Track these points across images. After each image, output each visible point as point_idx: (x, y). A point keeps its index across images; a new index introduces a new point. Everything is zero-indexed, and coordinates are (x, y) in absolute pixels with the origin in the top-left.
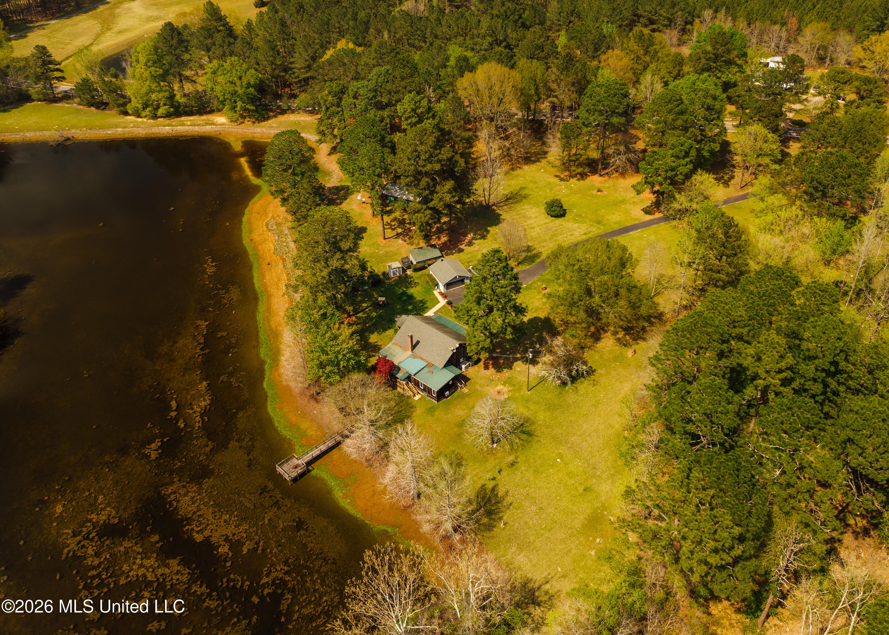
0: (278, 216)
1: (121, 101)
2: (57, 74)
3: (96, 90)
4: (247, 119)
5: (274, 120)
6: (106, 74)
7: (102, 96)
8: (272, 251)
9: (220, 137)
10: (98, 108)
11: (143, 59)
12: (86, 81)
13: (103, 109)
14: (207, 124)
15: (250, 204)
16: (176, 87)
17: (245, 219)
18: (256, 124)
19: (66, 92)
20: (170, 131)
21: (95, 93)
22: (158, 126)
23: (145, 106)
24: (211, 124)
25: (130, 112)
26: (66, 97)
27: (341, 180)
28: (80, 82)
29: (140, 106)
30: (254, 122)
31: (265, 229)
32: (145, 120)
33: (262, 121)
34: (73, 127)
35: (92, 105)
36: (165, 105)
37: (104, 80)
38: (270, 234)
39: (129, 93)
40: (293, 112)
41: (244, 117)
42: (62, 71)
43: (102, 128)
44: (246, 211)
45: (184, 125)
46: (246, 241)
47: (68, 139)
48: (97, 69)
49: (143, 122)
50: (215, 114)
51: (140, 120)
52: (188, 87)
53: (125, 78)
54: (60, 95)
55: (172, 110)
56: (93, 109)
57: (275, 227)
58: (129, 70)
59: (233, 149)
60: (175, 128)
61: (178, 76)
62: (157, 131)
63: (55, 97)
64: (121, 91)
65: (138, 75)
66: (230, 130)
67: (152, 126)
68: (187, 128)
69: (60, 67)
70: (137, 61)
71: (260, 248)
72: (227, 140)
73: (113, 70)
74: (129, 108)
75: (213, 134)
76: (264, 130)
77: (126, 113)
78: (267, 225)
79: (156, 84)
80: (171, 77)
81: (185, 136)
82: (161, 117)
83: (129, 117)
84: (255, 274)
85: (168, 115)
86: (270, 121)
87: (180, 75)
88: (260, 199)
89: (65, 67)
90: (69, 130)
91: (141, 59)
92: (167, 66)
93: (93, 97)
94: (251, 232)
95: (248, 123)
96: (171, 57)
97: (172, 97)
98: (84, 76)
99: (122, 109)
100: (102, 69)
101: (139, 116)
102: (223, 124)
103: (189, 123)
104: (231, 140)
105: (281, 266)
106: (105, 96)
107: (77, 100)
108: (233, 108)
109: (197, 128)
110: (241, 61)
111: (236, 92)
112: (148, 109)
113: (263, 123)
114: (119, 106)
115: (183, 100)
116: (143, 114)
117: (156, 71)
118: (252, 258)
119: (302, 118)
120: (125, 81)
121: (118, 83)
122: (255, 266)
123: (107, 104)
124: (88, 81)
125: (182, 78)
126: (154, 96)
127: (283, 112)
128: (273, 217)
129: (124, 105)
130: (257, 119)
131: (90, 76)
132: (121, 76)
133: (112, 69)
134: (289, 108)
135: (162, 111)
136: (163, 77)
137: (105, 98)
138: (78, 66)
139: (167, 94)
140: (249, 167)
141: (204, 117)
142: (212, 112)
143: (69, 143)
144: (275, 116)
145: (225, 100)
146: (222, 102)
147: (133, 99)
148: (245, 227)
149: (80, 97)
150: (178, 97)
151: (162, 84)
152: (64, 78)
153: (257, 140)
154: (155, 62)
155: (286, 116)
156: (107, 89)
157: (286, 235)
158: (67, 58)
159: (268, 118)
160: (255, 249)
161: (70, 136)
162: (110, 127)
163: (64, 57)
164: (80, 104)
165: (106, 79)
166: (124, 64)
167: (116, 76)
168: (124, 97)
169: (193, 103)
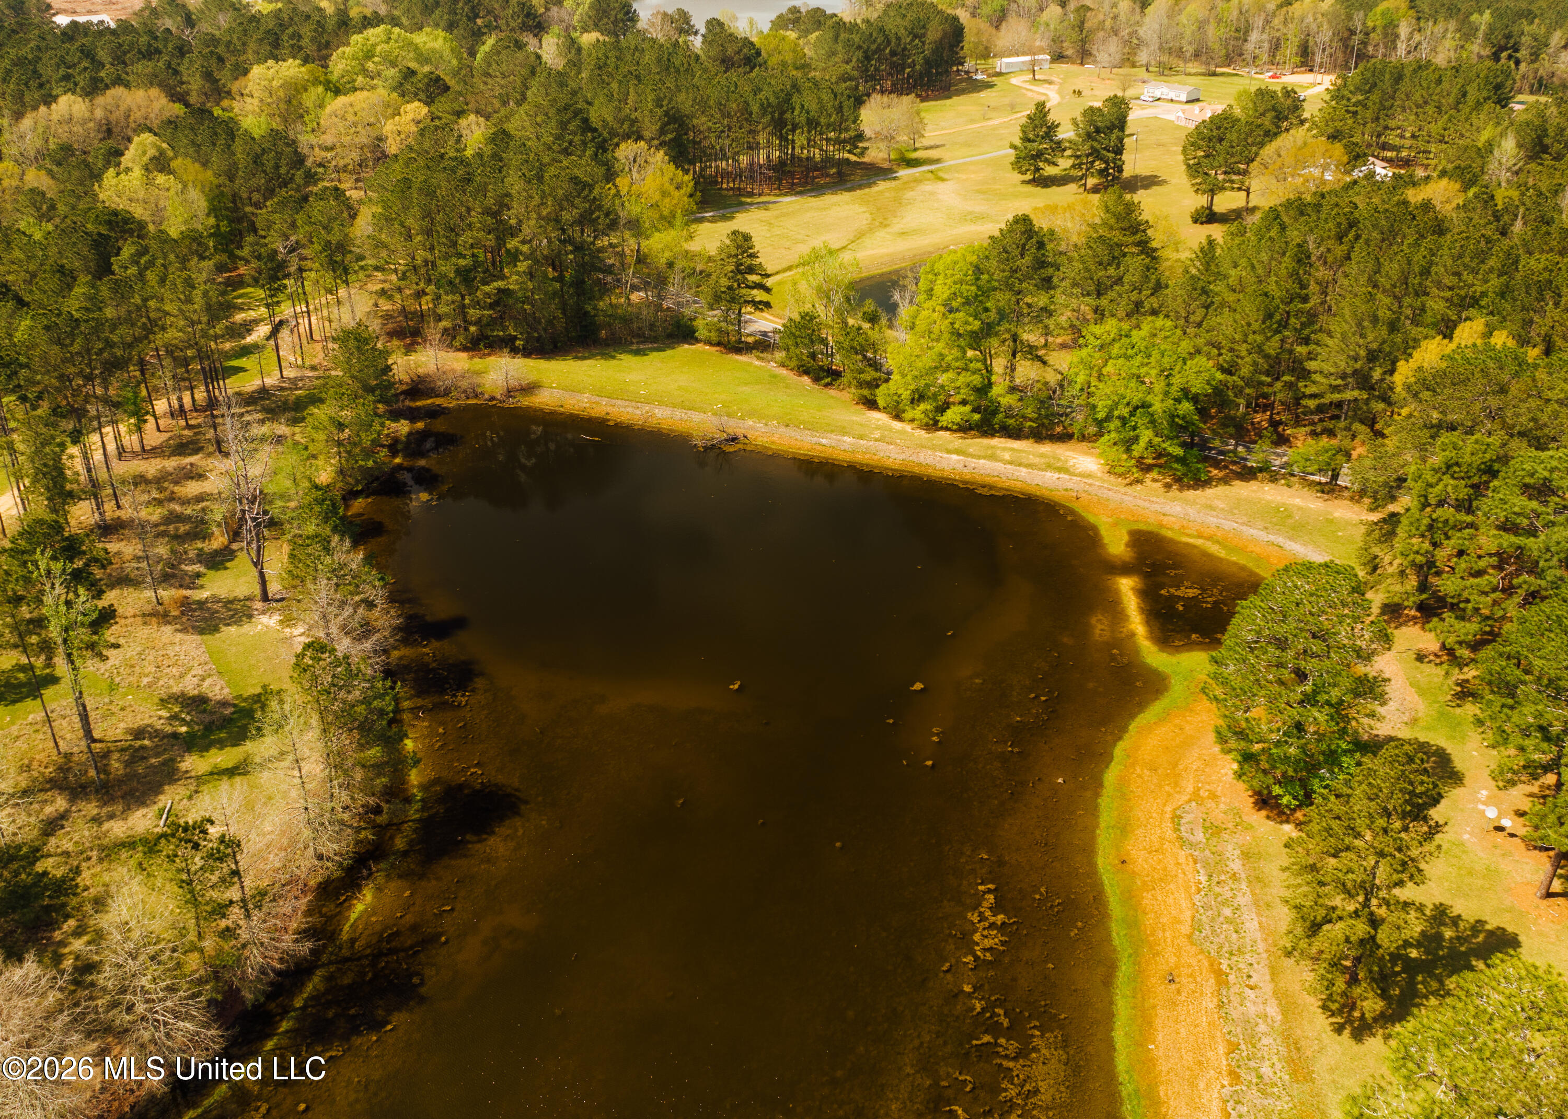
0: (1214, 796)
1: (869, 375)
2: (759, 295)
3: (824, 341)
4: (1154, 474)
5: (1221, 490)
6: (852, 311)
7: (832, 355)
8: (1185, 929)
9: (1075, 506)
10: (816, 380)
11: (942, 291)
12: (808, 318)
13: (826, 385)
14: (1049, 467)
15: (1133, 727)
16: (999, 365)
17: (1111, 776)
18: (1175, 492)
19: (765, 334)
20: (959, 467)
21: (819, 347)
22: (934, 448)
23: (919, 397)
24: (1060, 470)
25: (881, 403)
26: (762, 345)
27: (1414, 721)
28: (796, 317)
29: (906, 395)
30: (1168, 486)
31: (1170, 834)
32: (908, 427)
33: (1189, 487)
34: (751, 414)
35: (806, 372)
36: (964, 403)
37: (845, 323)
38: (1182, 855)
39: (891, 361)
40: (1274, 479)
41: (1148, 469)
42: (768, 290)
43: (811, 427)
44: (1119, 750)
45: (993, 457)
46: (1104, 862)
47: (734, 439)
48: (838, 298)
49: (903, 432)
50: (1072, 444)
51: (897, 425)
52: (1026, 371)
53: (890, 327)
54: (750, 340)
55: (977, 417)
56: (806, 379)
57: (1200, 836)
58: (905, 312)
59: (1103, 546)
60: (972, 462)
61: (1010, 343)
62: (929, 461)
63: (740, 341)
64: (875, 352)
65: (921, 325)
66: (1105, 494)
67: (922, 446)
68: (998, 467)
69: (769, 282)
70: (930, 292)
71: (1147, 899)
72: (1091, 519)
73: (869, 305)
74: (882, 395)
75: (1058, 496)
76: (1191, 511)
77: (871, 404)
78: (1176, 819)
79: (956, 352)
80: (994, 342)
81: (991, 487)
82: (947, 429)
83: (875, 415)
84: (1122, 1007)
85: (965, 428)
86: (1209, 492)
87: (1015, 338)
88: (1160, 721)
89: (779, 283)
90: (742, 418)
91: (938, 289)
92: (993, 315)
93: (813, 356)
94: (1124, 829)
95: (1153, 484)
96: (1008, 295)
97: (983, 390)
98: (808, 307)
99: (866, 392)
100: (848, 300)
101: (898, 417)
102: (1089, 476)
103: (1007, 456)
104: (1102, 521)
105: (1210, 1003)
106: (838, 357)
107: (780, 355)
108: (1128, 444)
109: (1023, 472)
110: (1179, 332)
111: (1145, 405)
112: (923, 406)
113: (1191, 494)
114: (861, 384)
115: (1008, 400)
116: (909, 415)
117: (967, 323)
118: (1118, 934)
119: (1298, 501)
120: (889, 333)
121: (874, 335)
122: (1124, 970)
123: (836, 375)
124: (812, 318)
125: (1019, 349)
126: (943, 379)
127: (1248, 474)
128: (1196, 797)
129: (874, 385)
130: (1178, 480)
131: (821, 310)
132: (884, 321)
133: (869, 301)
134: (1264, 468)
135: (953, 415)
136: (977, 339)
137: (838, 361)
138: (803, 287)
139: (976, 380)
140: (1142, 610)
141: (1047, 448)
142: (1065, 437)
143: (731, 448)
144: (1225, 481)
145: (1108, 418)
146: (1100, 423)
147: (895, 377)
148: (1107, 804)
149: (787, 349)
150: (996, 391)
151: (970, 353)
152: (768, 305)
153: (1169, 534)
154: (967, 303)
155: (1253, 485)
156: (846, 344)
157: (1234, 877)
158: (789, 268)
159: (1207, 483)
160: (1130, 898)
161: (740, 432)
162: (831, 429)
163: (785, 265)
164: (783, 365)
165: (851, 322)
166: (896, 296)
167: (873, 319)
168: (876, 365)
169: (1030, 412)
